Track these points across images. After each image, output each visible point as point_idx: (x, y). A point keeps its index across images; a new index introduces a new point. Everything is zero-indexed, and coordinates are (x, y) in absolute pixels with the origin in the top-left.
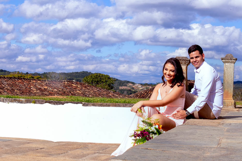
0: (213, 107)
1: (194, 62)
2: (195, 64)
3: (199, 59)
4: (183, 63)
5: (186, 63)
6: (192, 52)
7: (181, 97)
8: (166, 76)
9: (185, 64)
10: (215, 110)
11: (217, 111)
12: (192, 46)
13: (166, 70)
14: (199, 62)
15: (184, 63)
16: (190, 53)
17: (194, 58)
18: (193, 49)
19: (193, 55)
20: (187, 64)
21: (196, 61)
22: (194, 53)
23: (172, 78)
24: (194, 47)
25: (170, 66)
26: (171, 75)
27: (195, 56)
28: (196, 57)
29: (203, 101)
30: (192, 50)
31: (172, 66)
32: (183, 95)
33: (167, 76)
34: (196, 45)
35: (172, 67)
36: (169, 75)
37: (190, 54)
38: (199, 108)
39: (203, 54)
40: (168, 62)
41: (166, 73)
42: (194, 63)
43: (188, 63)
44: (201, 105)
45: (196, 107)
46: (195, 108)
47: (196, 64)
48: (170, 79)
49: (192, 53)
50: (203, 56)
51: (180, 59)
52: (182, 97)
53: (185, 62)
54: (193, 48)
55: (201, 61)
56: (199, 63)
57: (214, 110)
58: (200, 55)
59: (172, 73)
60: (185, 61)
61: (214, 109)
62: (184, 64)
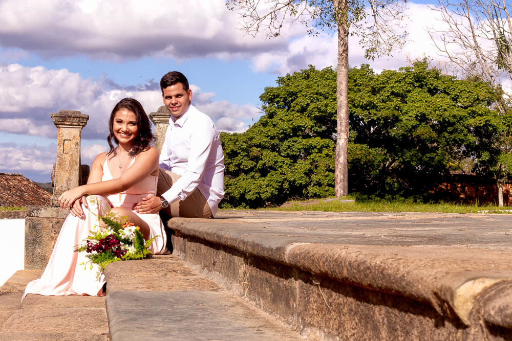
0: (209, 194)
1: (172, 104)
2: (174, 109)
3: (181, 100)
4: (74, 123)
5: (81, 124)
6: (170, 85)
7: (151, 175)
8: (121, 136)
9: (79, 125)
10: (213, 199)
11: (216, 201)
12: (169, 73)
13: (118, 122)
14: (183, 106)
15: (76, 123)
16: (165, 87)
17: (173, 98)
18: (172, 79)
19: (171, 91)
20: (82, 126)
21: (176, 104)
22: (172, 87)
23: (132, 137)
24: (173, 76)
25: (126, 115)
26: (130, 133)
27: (176, 93)
28: (177, 96)
29: (195, 182)
30: (170, 81)
31: (131, 113)
32: (155, 171)
33: (123, 135)
34: (176, 72)
35: (131, 116)
36: (126, 133)
37: (164, 89)
38: (185, 195)
39: (190, 91)
40: (122, 107)
41: (122, 129)
42: (172, 108)
43: (84, 124)
44: (190, 188)
45: (181, 192)
46: (180, 194)
47: (176, 108)
48: (128, 140)
49: (168, 88)
50: (189, 94)
51: (70, 114)
52: (153, 174)
53: (79, 121)
54: (171, 77)
55: (185, 104)
56: (181, 108)
57: (211, 200)
58: (184, 92)
59: (133, 128)
60: (78, 119)
61: (210, 197)
62: (77, 126)
